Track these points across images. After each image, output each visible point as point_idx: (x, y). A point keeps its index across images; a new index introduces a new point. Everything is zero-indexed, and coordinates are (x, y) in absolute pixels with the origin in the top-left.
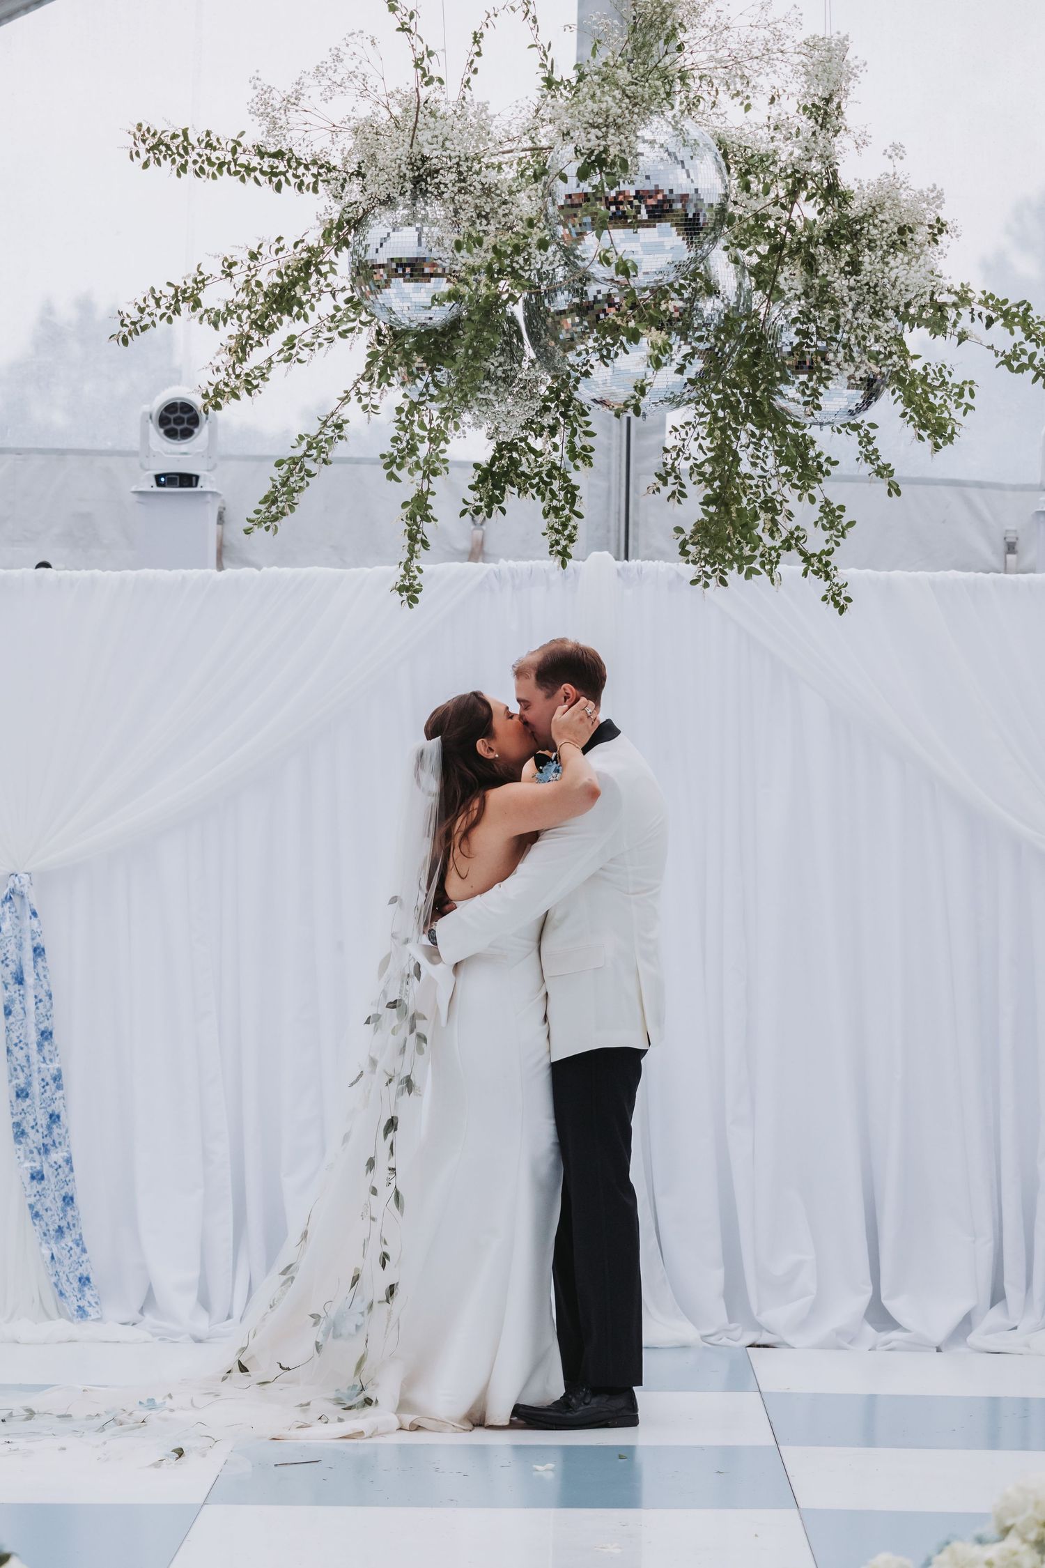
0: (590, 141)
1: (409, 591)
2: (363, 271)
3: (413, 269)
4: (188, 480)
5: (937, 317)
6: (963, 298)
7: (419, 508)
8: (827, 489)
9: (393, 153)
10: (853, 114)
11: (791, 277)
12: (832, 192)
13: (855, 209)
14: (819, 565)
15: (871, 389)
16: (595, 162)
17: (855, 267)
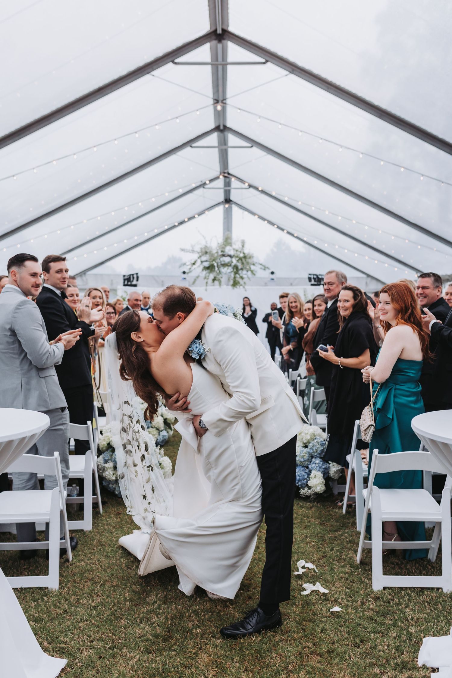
0: (221, 249)
1: (206, 290)
2: (202, 262)
3: (206, 261)
4: (185, 279)
5: (254, 264)
6: (256, 263)
7: (207, 283)
8: (244, 280)
9: (204, 251)
10: (246, 246)
11: (240, 261)
12: (244, 253)
13: (246, 255)
14: (244, 287)
15: (247, 271)
16: (222, 251)
17: (245, 261)
